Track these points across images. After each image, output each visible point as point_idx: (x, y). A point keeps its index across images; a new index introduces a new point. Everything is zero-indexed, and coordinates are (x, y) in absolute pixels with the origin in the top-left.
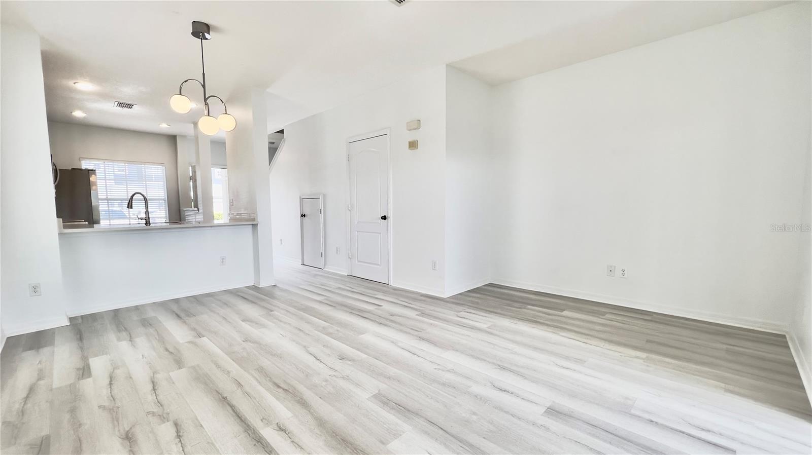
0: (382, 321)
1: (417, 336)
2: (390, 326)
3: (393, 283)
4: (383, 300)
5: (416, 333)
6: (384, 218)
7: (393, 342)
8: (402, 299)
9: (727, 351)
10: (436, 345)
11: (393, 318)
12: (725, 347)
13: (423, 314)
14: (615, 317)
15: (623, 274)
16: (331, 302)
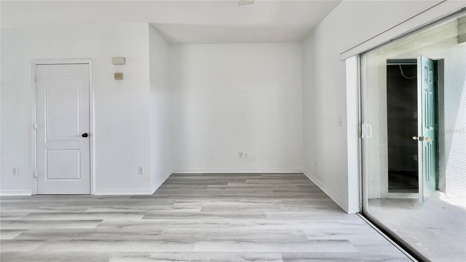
0: (117, 237)
1: (159, 240)
2: (128, 240)
3: (96, 192)
4: (98, 213)
5: (157, 237)
6: (85, 135)
7: (145, 257)
8: (115, 207)
9: (299, 186)
10: (182, 243)
11: (124, 230)
12: (296, 185)
13: (147, 215)
14: (250, 181)
15: (246, 156)
16: (34, 235)
